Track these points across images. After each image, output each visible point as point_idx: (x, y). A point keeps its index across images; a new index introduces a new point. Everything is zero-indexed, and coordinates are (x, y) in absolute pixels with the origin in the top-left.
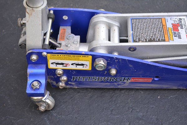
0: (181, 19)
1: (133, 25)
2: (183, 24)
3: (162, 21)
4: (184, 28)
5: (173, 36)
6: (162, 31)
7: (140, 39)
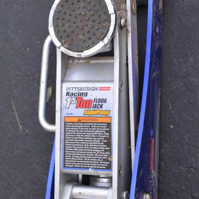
0: (68, 94)
1: (76, 166)
2: (77, 92)
3: (70, 123)
4: (86, 91)
5: (101, 109)
6: (90, 124)
7: (104, 159)
